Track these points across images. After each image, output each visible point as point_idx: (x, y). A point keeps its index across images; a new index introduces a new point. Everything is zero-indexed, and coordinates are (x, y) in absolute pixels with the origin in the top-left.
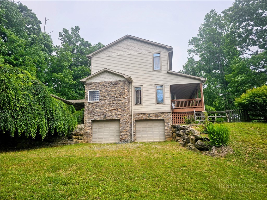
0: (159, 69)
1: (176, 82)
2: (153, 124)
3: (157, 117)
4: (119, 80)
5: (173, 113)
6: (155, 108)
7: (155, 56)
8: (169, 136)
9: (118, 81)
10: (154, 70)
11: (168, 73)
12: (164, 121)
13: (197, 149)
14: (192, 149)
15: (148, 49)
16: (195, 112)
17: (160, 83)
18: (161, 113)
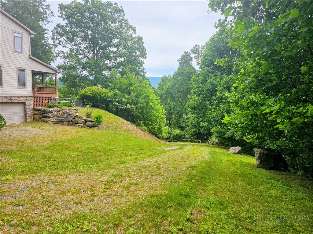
0: (20, 51)
1: (36, 68)
2: (18, 107)
3: (19, 100)
5: (34, 97)
6: (17, 91)
7: (16, 34)
8: (30, 118)
10: (16, 50)
11: (30, 58)
12: (25, 104)
13: (88, 127)
14: (83, 127)
15: (7, 23)
16: (53, 98)
17: (22, 66)
18: (23, 96)
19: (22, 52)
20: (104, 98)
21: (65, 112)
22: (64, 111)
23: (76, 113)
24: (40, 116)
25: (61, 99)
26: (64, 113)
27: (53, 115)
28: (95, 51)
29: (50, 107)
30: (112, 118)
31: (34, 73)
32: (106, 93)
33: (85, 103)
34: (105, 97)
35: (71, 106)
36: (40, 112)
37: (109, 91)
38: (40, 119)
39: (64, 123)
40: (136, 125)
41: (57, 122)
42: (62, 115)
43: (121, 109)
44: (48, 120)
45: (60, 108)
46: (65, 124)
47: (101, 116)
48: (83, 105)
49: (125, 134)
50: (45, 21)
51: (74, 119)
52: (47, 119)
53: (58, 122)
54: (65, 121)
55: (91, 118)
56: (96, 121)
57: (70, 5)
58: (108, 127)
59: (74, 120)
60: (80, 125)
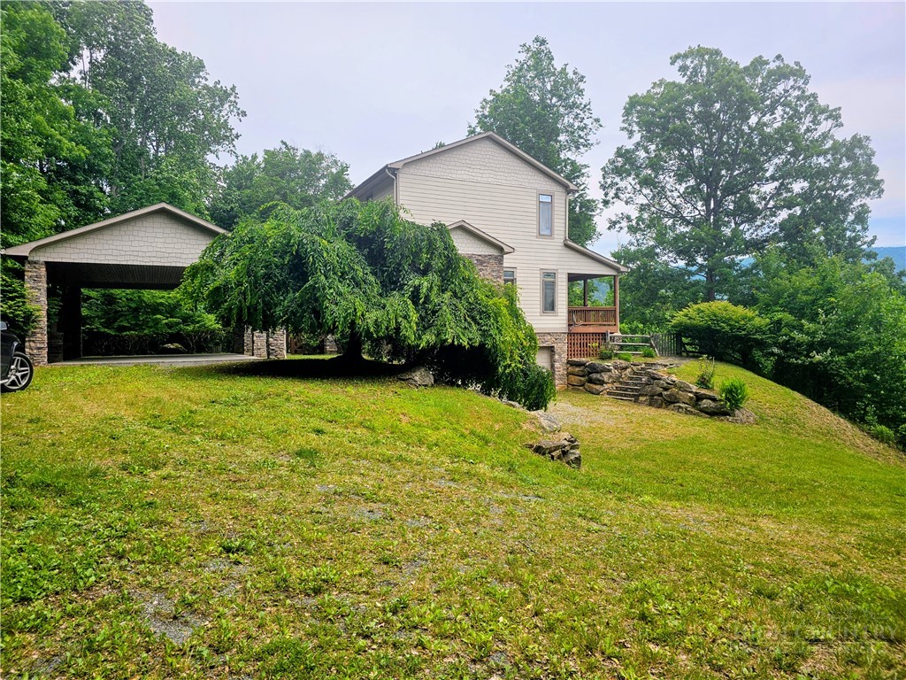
0: (548, 232)
1: (577, 267)
3: (543, 343)
4: (487, 254)
5: (570, 334)
6: (539, 322)
7: (542, 198)
8: (561, 382)
9: (486, 256)
10: (541, 233)
11: (566, 246)
12: (553, 351)
13: (703, 414)
14: (691, 413)
15: (529, 178)
16: (610, 335)
17: (550, 267)
18: (549, 333)
19: (551, 235)
20: (743, 333)
21: (638, 369)
22: (635, 368)
23: (669, 374)
24: (583, 379)
25: (626, 337)
26: (635, 373)
27: (611, 377)
28: (712, 202)
29: (604, 357)
30: (770, 391)
31: (572, 278)
32: (750, 320)
33: (685, 348)
34: (744, 330)
35: (652, 357)
36: (582, 368)
37: (757, 312)
38: (583, 385)
39: (641, 398)
40: (852, 420)
41: (621, 395)
42: (631, 379)
43: (797, 365)
44: (602, 389)
45: (626, 360)
46: (642, 403)
47: (742, 386)
48: (680, 352)
49: (820, 442)
50: (581, 147)
51: (666, 389)
52: (597, 387)
53: (625, 396)
54: (642, 395)
55: (712, 389)
56: (727, 398)
57: (649, 95)
58: (762, 418)
59: (665, 393)
60: (682, 408)
